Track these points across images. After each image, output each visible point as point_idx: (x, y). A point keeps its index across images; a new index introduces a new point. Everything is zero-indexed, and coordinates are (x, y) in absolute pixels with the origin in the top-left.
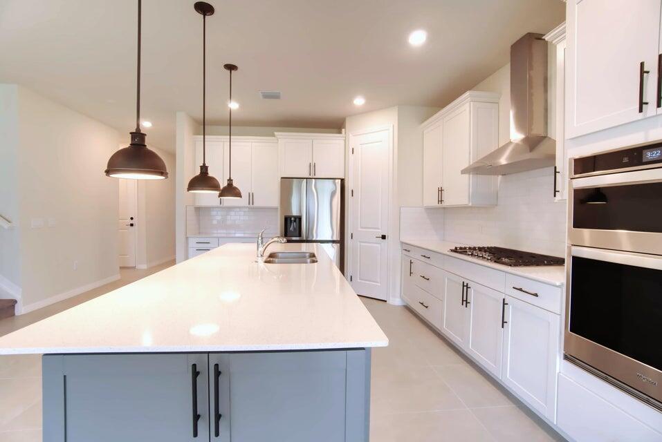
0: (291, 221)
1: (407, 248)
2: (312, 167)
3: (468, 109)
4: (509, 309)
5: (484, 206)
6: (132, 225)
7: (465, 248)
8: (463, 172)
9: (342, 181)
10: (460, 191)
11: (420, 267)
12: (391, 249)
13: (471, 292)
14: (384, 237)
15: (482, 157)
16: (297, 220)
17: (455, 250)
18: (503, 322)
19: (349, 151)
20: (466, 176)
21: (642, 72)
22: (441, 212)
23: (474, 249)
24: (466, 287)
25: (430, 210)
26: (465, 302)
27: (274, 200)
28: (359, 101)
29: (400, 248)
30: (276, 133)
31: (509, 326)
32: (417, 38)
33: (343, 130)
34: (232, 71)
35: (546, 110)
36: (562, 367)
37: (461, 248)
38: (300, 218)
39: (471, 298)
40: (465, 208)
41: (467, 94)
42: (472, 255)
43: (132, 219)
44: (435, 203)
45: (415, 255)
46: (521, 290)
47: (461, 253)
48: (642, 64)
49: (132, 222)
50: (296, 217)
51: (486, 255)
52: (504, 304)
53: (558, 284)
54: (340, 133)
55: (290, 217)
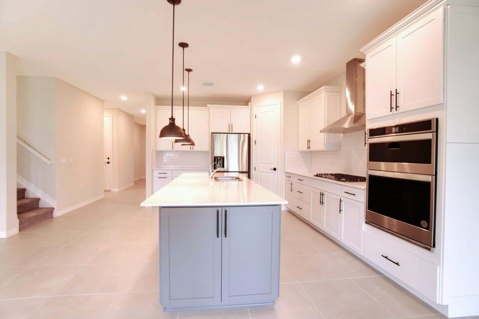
0: (218, 159)
1: (289, 175)
2: (231, 126)
3: (324, 95)
4: (343, 203)
5: (333, 151)
6: (108, 163)
7: (322, 174)
8: (321, 131)
9: (249, 134)
10: (320, 142)
11: (297, 186)
12: (280, 176)
13: (325, 197)
14: (275, 169)
15: (332, 123)
16: (222, 159)
17: (317, 176)
18: (340, 210)
19: (253, 117)
20: (323, 134)
21: (391, 95)
22: (309, 154)
23: (327, 174)
24: (322, 194)
25: (302, 153)
26: (322, 203)
27: (206, 147)
28: (260, 88)
29: (285, 176)
30: (208, 105)
31: (343, 212)
32: (296, 60)
33: (250, 103)
34: (190, 73)
35: (364, 99)
36: (365, 228)
37: (320, 174)
38: (223, 158)
39: (325, 201)
40: (322, 151)
41: (323, 87)
42: (325, 177)
43: (108, 158)
44: (305, 149)
45: (294, 180)
46: (348, 193)
47: (320, 177)
48: (391, 92)
49: (108, 161)
50: (220, 157)
51: (332, 177)
52: (340, 201)
53: (363, 188)
54: (248, 105)
55: (217, 157)
